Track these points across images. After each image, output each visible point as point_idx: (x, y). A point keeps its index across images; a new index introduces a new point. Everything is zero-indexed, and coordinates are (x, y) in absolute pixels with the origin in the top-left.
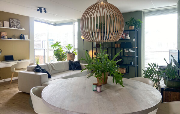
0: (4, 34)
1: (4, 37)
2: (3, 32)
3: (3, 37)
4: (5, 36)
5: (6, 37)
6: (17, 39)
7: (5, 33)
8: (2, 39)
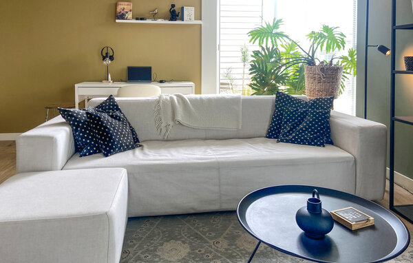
0: (125, 7)
1: (123, 14)
2: (122, 3)
3: (122, 17)
4: (127, 12)
5: (130, 15)
6: (160, 21)
7: (126, 3)
8: (117, 21)
